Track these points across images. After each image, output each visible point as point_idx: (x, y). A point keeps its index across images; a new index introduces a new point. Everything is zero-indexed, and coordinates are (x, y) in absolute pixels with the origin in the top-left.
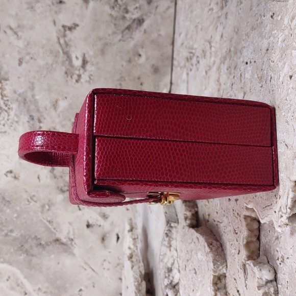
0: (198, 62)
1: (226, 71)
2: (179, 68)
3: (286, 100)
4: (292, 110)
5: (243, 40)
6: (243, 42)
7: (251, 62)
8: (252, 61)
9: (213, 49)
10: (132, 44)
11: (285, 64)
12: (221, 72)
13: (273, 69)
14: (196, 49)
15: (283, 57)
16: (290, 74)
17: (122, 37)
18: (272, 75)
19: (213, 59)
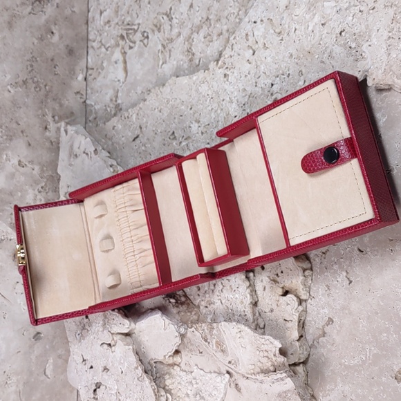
0: (147, 37)
1: (203, 40)
2: (103, 50)
3: (320, 44)
4: (329, 51)
5: (231, 7)
6: (230, 9)
7: (262, 21)
8: (263, 19)
9: (175, 21)
10: (43, 18)
11: (314, 15)
12: (193, 41)
13: (298, 22)
14: (139, 24)
15: (312, 9)
16: (323, 22)
17: (33, 9)
18: (297, 27)
19: (176, 31)
